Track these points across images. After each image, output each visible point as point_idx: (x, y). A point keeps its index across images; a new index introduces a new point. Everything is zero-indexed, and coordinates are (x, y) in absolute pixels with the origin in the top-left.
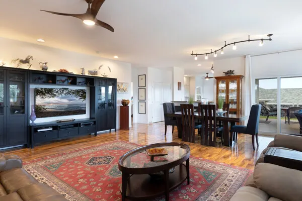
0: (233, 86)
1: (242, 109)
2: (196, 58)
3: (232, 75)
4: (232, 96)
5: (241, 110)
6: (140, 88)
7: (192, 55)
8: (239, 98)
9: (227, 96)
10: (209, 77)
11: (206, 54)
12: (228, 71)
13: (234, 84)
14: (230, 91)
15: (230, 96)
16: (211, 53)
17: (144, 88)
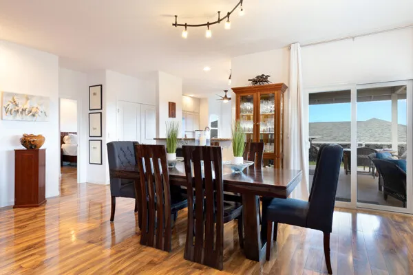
0: (267, 108)
1: (285, 153)
2: (185, 34)
3: (266, 83)
4: (265, 128)
5: (283, 155)
6: (92, 111)
7: (175, 25)
8: (279, 132)
9: (257, 127)
10: (228, 97)
11: (208, 24)
12: (258, 77)
13: (270, 102)
14: (261, 117)
15: (262, 128)
16: (219, 21)
17: (100, 112)
